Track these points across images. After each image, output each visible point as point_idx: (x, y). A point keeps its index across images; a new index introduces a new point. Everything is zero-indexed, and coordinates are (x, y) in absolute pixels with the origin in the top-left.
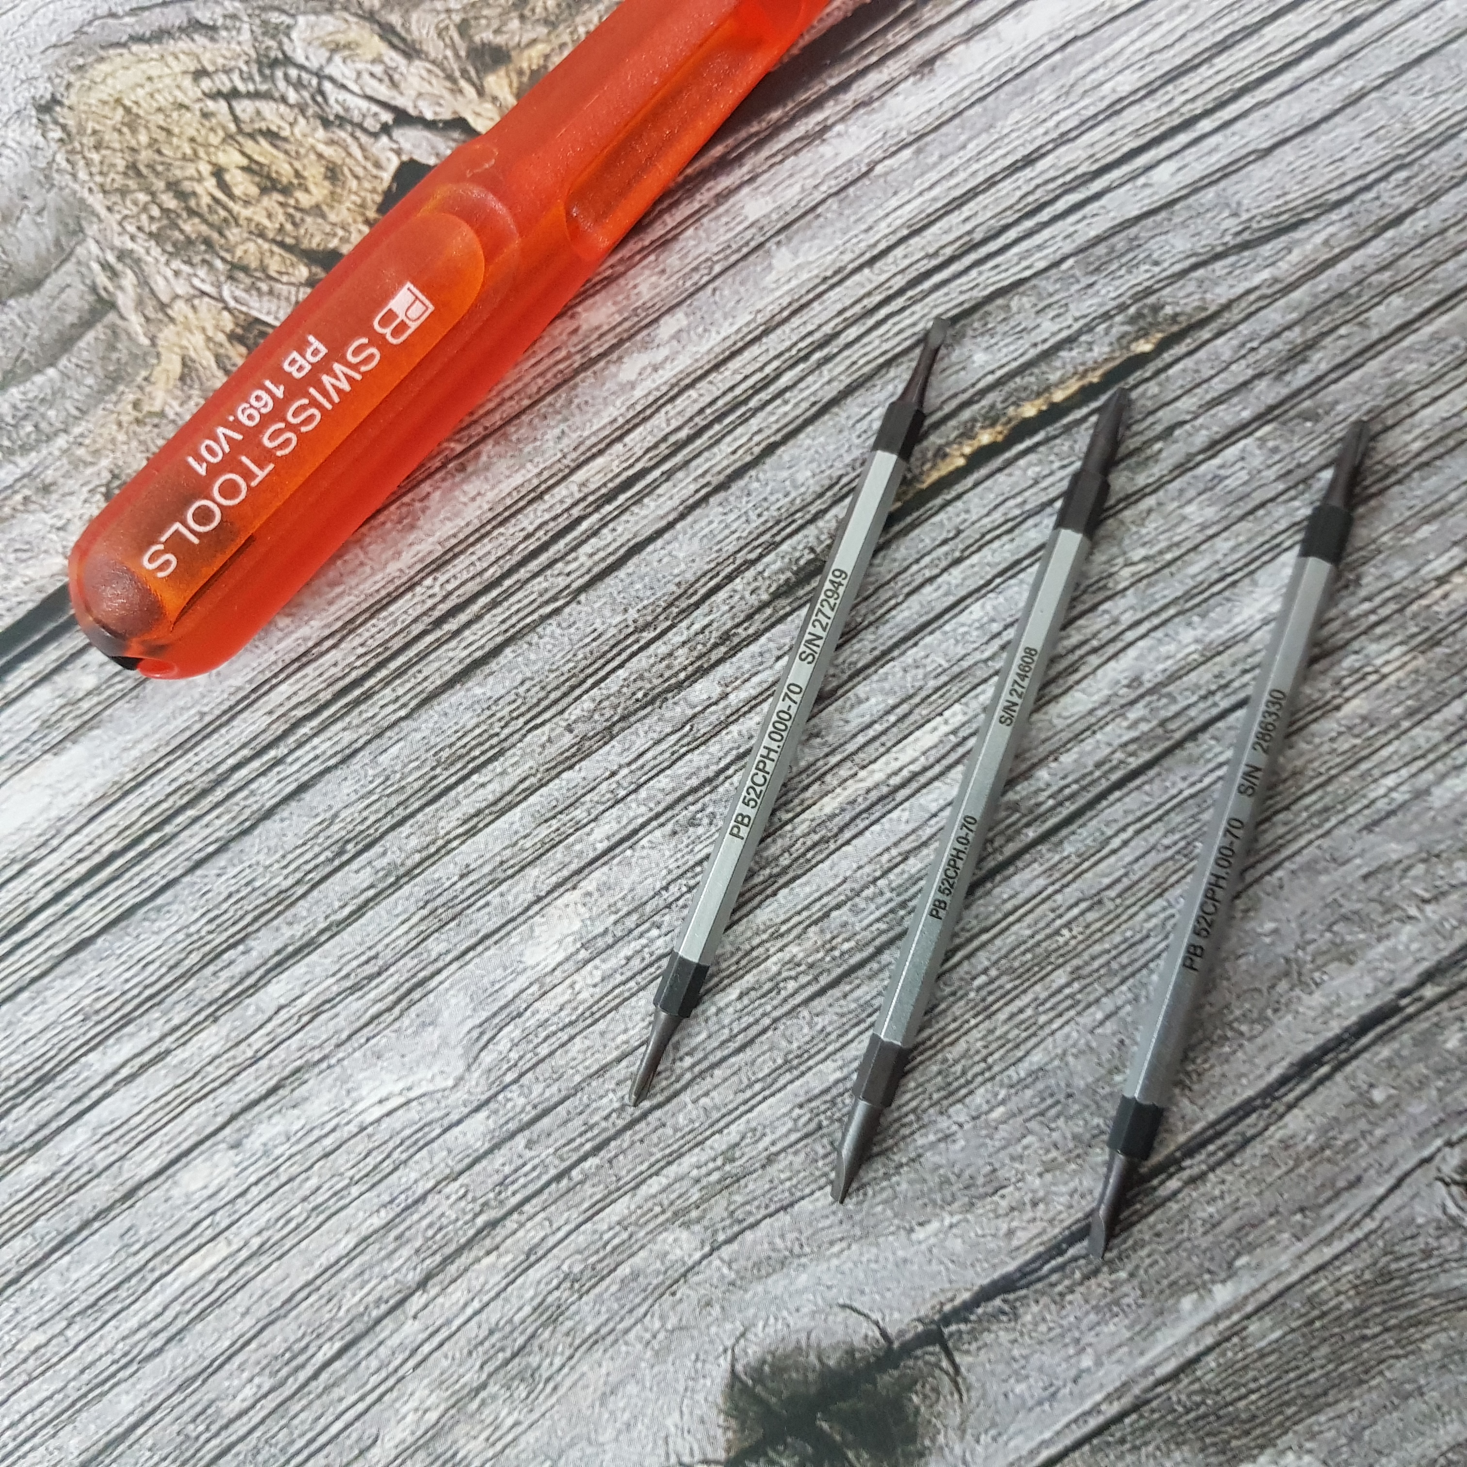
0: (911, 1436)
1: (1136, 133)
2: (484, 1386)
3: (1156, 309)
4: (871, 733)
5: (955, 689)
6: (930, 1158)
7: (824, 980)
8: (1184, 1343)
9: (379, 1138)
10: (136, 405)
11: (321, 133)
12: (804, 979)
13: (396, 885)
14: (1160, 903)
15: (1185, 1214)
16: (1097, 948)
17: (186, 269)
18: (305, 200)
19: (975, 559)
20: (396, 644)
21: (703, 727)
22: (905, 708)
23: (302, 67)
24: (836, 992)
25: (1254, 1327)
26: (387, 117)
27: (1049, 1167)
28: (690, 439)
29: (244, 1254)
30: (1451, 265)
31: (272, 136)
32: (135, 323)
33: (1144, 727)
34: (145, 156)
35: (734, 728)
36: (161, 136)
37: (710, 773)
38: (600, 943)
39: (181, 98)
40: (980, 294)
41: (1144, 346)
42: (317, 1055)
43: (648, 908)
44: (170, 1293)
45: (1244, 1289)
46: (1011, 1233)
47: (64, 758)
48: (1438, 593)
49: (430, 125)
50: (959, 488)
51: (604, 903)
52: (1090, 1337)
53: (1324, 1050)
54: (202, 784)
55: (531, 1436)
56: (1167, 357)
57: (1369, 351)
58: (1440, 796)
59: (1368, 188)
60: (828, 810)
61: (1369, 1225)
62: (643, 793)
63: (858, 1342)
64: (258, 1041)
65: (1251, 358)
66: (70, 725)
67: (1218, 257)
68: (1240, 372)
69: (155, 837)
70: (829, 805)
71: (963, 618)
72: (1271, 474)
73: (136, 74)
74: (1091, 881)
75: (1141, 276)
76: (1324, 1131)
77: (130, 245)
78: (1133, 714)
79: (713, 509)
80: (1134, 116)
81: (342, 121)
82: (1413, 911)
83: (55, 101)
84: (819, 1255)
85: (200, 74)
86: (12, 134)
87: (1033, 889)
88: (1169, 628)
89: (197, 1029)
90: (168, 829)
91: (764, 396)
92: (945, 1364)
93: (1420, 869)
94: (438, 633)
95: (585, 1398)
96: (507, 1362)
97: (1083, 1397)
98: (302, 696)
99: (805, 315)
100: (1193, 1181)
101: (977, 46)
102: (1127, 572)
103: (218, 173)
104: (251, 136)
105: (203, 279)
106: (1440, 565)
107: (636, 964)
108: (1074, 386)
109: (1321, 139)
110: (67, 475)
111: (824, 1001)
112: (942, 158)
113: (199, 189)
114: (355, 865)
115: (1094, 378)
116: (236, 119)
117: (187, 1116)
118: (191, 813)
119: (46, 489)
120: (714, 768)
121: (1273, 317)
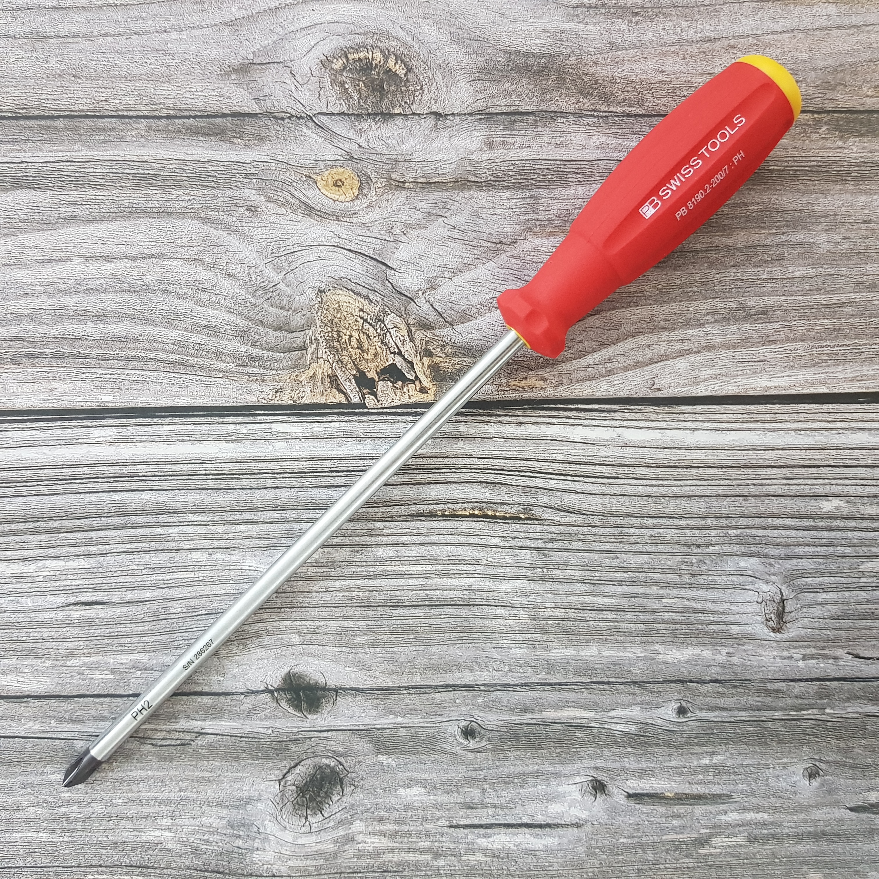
0: (318, 707)
1: (554, 470)
2: (234, 641)
3: (530, 510)
4: (409, 559)
5: (433, 561)
6: (360, 655)
7: (363, 604)
8: (386, 724)
9: (244, 574)
10: (297, 376)
11: (379, 344)
12: (358, 601)
13: (284, 522)
14: (443, 635)
15: (403, 699)
16: (423, 635)
17: (329, 353)
18: (366, 356)
19: (456, 536)
20: (319, 470)
21: (373, 532)
22: (419, 558)
23: (385, 325)
24: (364, 609)
25: (401, 730)
26: (397, 351)
27: (383, 673)
28: (414, 469)
29: (197, 579)
30: (597, 544)
31: (368, 336)
32: (309, 357)
33: (465, 597)
34: (336, 320)
35: (380, 537)
36: (343, 318)
37: (369, 543)
38: (320, 564)
39: (353, 312)
40: (496, 481)
41: (522, 516)
42: (242, 547)
43: (335, 564)
44: (174, 577)
45: (404, 721)
46: (366, 680)
47: (228, 444)
48: (543, 610)
49: (405, 359)
50: (463, 519)
51: (327, 556)
52: (367, 711)
53: (453, 685)
54: (255, 471)
55: (237, 657)
56: (526, 522)
57: (567, 550)
58: (513, 651)
59: (593, 515)
60: (388, 569)
61: (438, 725)
62: (351, 538)
63: (320, 682)
64: (231, 535)
65: (542, 534)
66: (234, 438)
67: (551, 508)
68: (538, 536)
69: (237, 476)
70: (389, 568)
71: (445, 547)
72: (528, 562)
73: (347, 299)
74: (431, 621)
75: (532, 501)
76: (442, 701)
77: (319, 338)
78: (465, 592)
79: (408, 488)
80: (556, 465)
81: (386, 344)
82: (491, 670)
83: (323, 291)
84: (323, 660)
85: (361, 310)
86: (309, 291)
87: (419, 615)
88: (485, 579)
89: (219, 524)
90: (241, 476)
91: (436, 471)
92: (334, 697)
93: (499, 663)
94: (330, 474)
95: (254, 657)
96: (242, 639)
97: (358, 721)
98: (291, 467)
99: (457, 459)
100: (409, 693)
101: (534, 427)
102: (485, 561)
103: (351, 336)
104: (363, 333)
105: (331, 358)
106: (547, 605)
107: (325, 574)
108: (503, 514)
109: (590, 498)
110: (270, 381)
111: (360, 609)
112: (509, 446)
113: (344, 337)
114: (278, 512)
115: (508, 515)
116: (363, 327)
117: (203, 541)
118: (249, 476)
119: (263, 381)
120: (370, 543)
121: (553, 529)
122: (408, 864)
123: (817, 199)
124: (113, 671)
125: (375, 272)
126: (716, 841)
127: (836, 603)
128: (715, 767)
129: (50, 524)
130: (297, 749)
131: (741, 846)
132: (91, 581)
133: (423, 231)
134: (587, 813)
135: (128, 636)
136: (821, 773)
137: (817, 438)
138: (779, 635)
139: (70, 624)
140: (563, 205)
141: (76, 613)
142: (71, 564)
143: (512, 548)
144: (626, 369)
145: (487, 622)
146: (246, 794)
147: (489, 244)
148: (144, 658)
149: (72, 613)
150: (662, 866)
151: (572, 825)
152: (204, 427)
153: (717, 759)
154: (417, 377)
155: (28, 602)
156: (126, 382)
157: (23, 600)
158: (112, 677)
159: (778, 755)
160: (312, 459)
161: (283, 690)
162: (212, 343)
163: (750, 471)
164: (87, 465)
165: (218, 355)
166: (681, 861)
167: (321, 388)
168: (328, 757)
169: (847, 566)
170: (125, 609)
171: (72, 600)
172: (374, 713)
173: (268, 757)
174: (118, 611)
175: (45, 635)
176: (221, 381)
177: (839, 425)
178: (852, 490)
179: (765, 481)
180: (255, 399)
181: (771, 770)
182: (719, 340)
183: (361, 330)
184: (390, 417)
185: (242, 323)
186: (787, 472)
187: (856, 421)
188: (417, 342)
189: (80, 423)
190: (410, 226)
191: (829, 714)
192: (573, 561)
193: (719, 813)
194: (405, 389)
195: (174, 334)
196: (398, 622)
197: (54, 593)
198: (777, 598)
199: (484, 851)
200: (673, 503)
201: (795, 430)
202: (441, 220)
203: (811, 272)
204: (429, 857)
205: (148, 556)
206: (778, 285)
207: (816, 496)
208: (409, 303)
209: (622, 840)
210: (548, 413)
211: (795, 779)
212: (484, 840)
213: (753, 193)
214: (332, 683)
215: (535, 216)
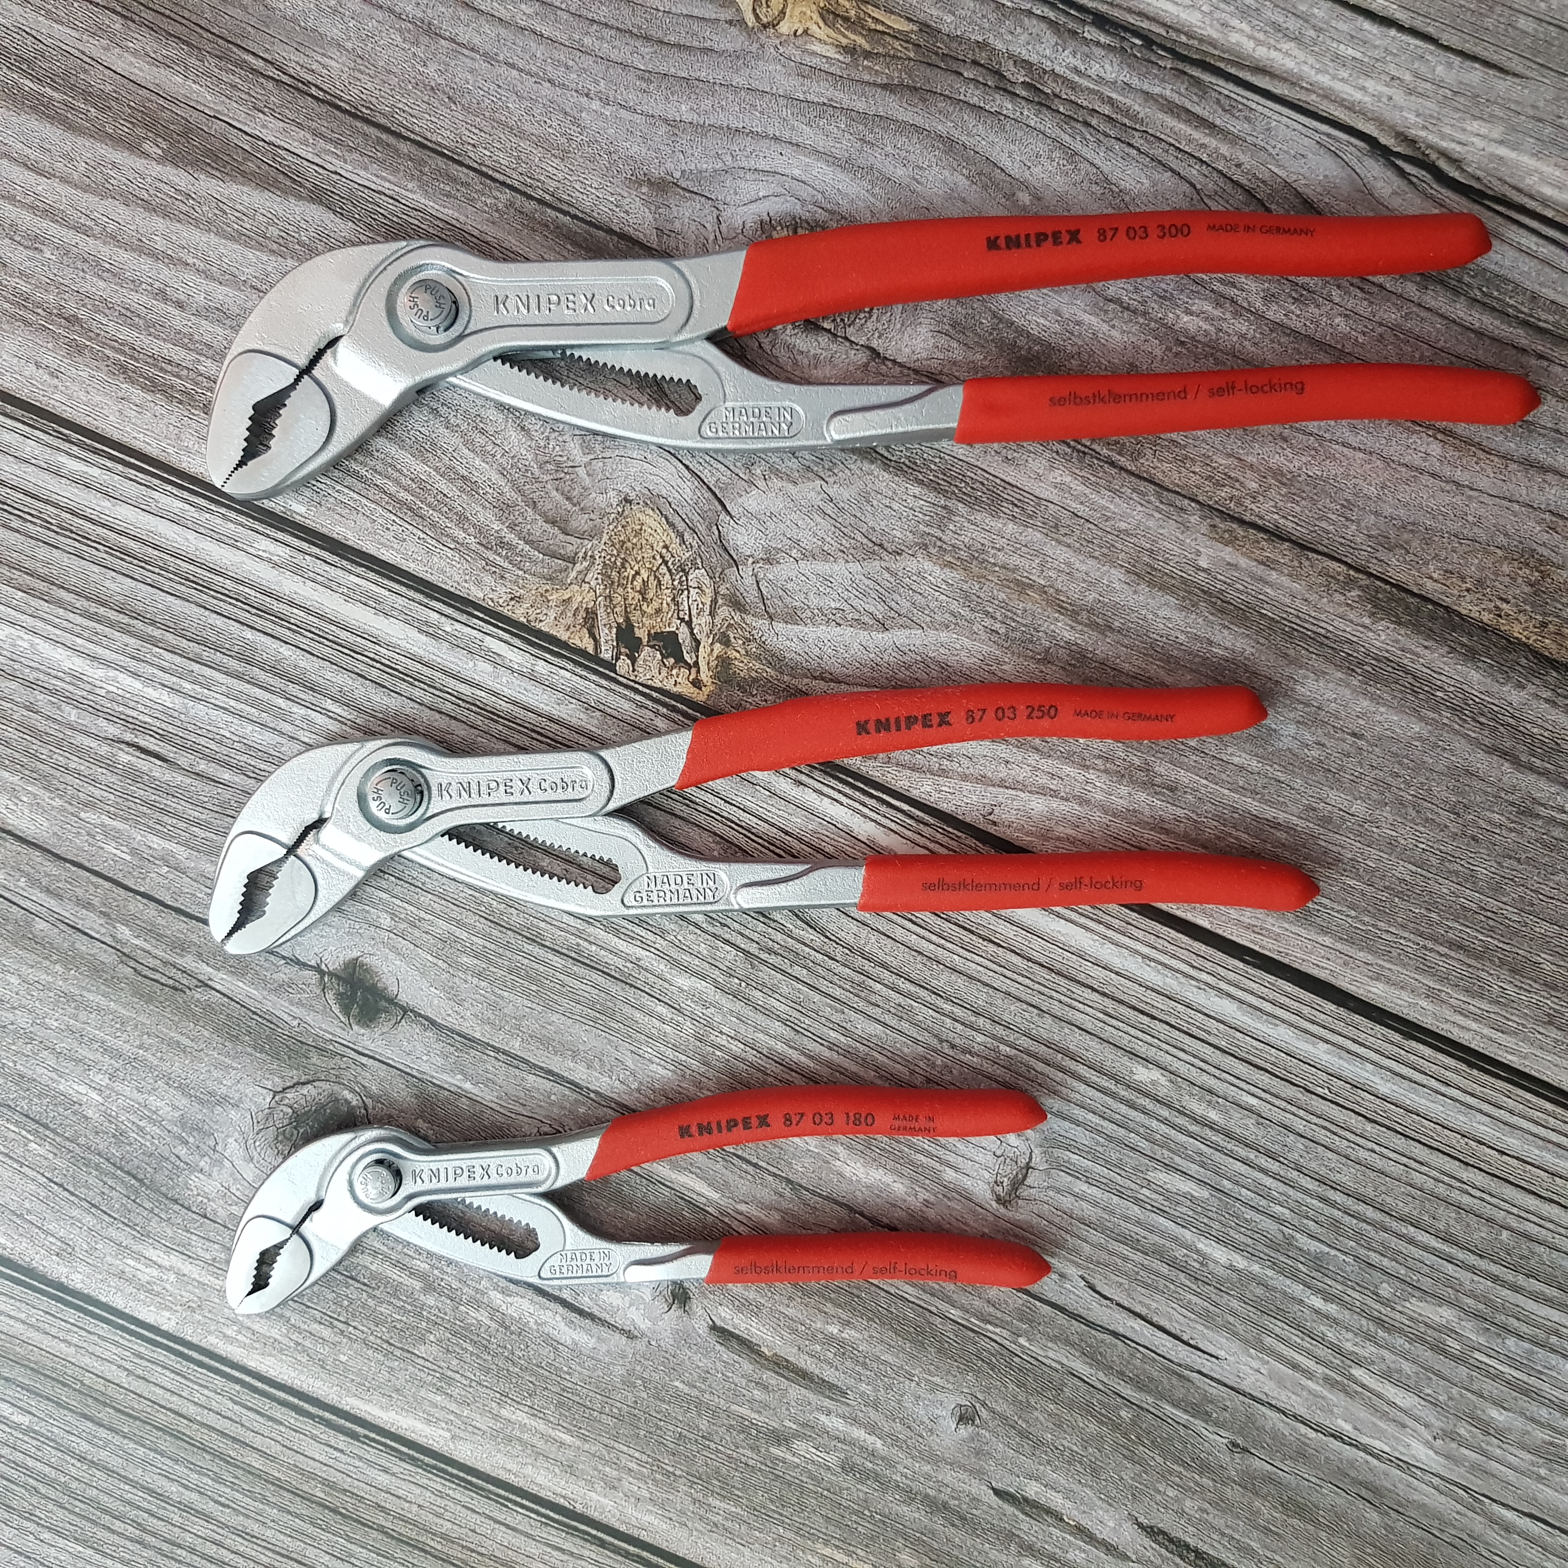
0: (372, 1021)
6: (457, 980)
7: (491, 918)
8: (447, 1083)
10: (547, 591)
11: (669, 600)
14: (574, 1004)
15: (485, 1062)
17: (600, 581)
18: (644, 607)
23: (687, 580)
24: (489, 924)
25: (463, 1100)
26: (687, 618)
27: (476, 1016)
31: (659, 584)
32: (573, 574)
33: (626, 970)
34: (629, 545)
36: (639, 547)
39: (655, 545)
45: (472, 1090)
46: (449, 1015)
47: (419, 635)
48: (717, 1034)
49: (692, 633)
52: (432, 1055)
53: (558, 1075)
54: (436, 685)
57: (783, 972)
58: (653, 1067)
59: (837, 943)
63: (390, 989)
65: (761, 937)
66: (431, 630)
68: (755, 936)
69: (413, 681)
72: (727, 963)
73: (654, 525)
74: (567, 980)
77: (597, 557)
78: (628, 965)
81: (677, 604)
82: (614, 1078)
83: (630, 502)
84: (407, 964)
85: (666, 547)
86: (612, 494)
87: (556, 965)
88: (660, 960)
90: (416, 683)
92: (399, 1018)
93: (628, 1073)
97: (413, 1063)
98: (484, 701)
100: (496, 1058)
101: (814, 795)
103: (638, 573)
104: (655, 577)
105: (600, 589)
106: (725, 1030)
110: (510, 581)
111: (485, 921)
112: (772, 805)
113: (628, 570)
116: (658, 568)
118: (427, 688)
119: (502, 577)
121: (779, 937)
122: (387, 1281)
123: (1306, 677)
124: (134, 852)
125: (706, 508)
126: (800, 1446)
127: (1095, 1204)
128: (842, 1343)
129: (150, 630)
130: (319, 1063)
131: (829, 1468)
132: (163, 726)
133: (790, 486)
134: (649, 1324)
135: (175, 815)
136: (977, 1421)
137: (1168, 980)
138: (1002, 1210)
139: (110, 765)
140: (980, 537)
141: (125, 757)
142: (151, 692)
143: (715, 936)
144: (965, 778)
145: (638, 1015)
146: (224, 1090)
147: (865, 541)
148: (181, 853)
149: (121, 753)
150: (712, 1445)
151: (623, 1331)
152: (401, 600)
153: (849, 1334)
154: (696, 664)
155: (72, 714)
156: (332, 500)
157: (67, 709)
158: (128, 858)
159: (932, 1368)
160: (515, 703)
161: (339, 978)
162: (461, 501)
163: (1063, 981)
164: (232, 578)
165: (462, 519)
166: (741, 1450)
167: (570, 621)
168: (352, 1091)
169: (1133, 1163)
170: (189, 781)
171: (128, 737)
172: (440, 1061)
173: (276, 1056)
174: (179, 778)
175: (72, 765)
176: (450, 553)
177: (1204, 976)
178: (1183, 1069)
179: (1076, 1004)
180: (481, 595)
181: (913, 1384)
182: (1099, 796)
183: (654, 572)
184: (638, 697)
185: (510, 493)
186: (1110, 1005)
187: (1229, 983)
188: (718, 620)
189: (250, 522)
190: (777, 473)
191: (1021, 1346)
192: (785, 990)
193: (820, 1409)
194: (674, 672)
195: (420, 468)
196: (526, 961)
197: (111, 718)
198: (1023, 1161)
199: (494, 1311)
200: (946, 976)
201: (1144, 957)
202: (819, 482)
203: (1254, 764)
204: (418, 1285)
205: (250, 728)
206: (1205, 763)
207: (1133, 1054)
208: (730, 566)
209: (677, 1383)
210: (840, 786)
211: (939, 1412)
212: (499, 1296)
213: (1226, 632)
214: (403, 998)
215: (939, 534)
